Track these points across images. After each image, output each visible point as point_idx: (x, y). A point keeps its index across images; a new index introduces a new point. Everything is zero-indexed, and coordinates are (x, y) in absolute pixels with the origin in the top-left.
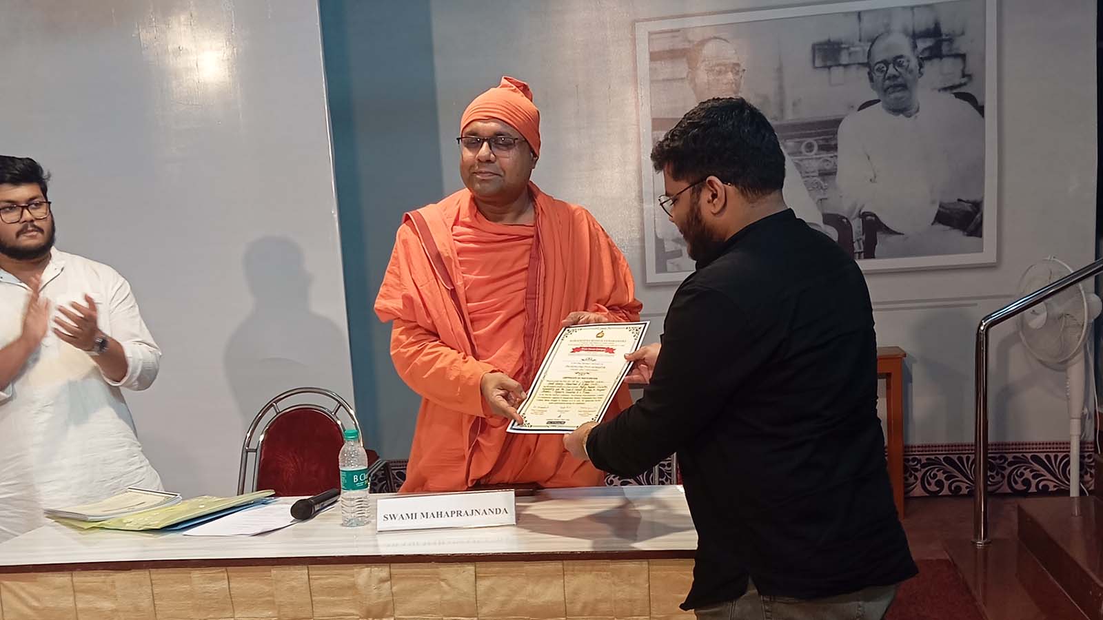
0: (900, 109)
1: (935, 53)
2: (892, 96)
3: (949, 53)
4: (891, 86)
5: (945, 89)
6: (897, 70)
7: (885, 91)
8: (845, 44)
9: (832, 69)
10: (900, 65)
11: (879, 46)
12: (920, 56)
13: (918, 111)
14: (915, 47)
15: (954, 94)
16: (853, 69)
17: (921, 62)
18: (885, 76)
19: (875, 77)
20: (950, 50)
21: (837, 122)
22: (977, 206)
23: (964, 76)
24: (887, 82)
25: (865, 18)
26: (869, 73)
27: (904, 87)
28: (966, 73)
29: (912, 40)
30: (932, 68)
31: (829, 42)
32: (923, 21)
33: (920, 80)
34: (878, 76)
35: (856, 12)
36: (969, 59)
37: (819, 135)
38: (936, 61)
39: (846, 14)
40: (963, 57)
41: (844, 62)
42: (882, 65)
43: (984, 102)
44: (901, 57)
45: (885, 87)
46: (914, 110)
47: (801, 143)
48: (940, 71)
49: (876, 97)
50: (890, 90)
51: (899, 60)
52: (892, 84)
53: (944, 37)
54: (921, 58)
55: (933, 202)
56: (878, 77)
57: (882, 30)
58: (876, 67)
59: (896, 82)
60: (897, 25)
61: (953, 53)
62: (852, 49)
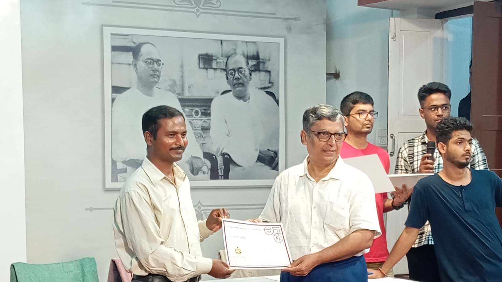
0: (241, 97)
1: (257, 69)
2: (237, 89)
3: (263, 70)
4: (236, 84)
5: (261, 88)
6: (239, 75)
7: (234, 86)
8: (215, 56)
9: (208, 70)
10: (241, 73)
11: (231, 61)
12: (250, 69)
13: (249, 99)
14: (248, 64)
16: (219, 71)
17: (251, 72)
18: (234, 77)
19: (229, 77)
20: (264, 68)
22: (276, 153)
23: (270, 83)
24: (235, 81)
25: (224, 44)
26: (226, 75)
27: (243, 85)
28: (271, 81)
29: (246, 60)
30: (255, 75)
31: (206, 55)
32: (252, 51)
33: (250, 82)
34: (230, 77)
35: (219, 40)
36: (272, 73)
37: (202, 106)
38: (257, 73)
39: (215, 40)
40: (269, 72)
41: (214, 67)
42: (232, 71)
43: (279, 98)
44: (241, 68)
45: (234, 84)
46: (247, 98)
47: (192, 110)
48: (258, 79)
49: (230, 89)
50: (236, 85)
51: (240, 70)
52: (237, 82)
53: (261, 61)
54: (251, 70)
55: (256, 150)
58: (230, 72)
59: (239, 82)
60: (239, 51)
62: (218, 60)
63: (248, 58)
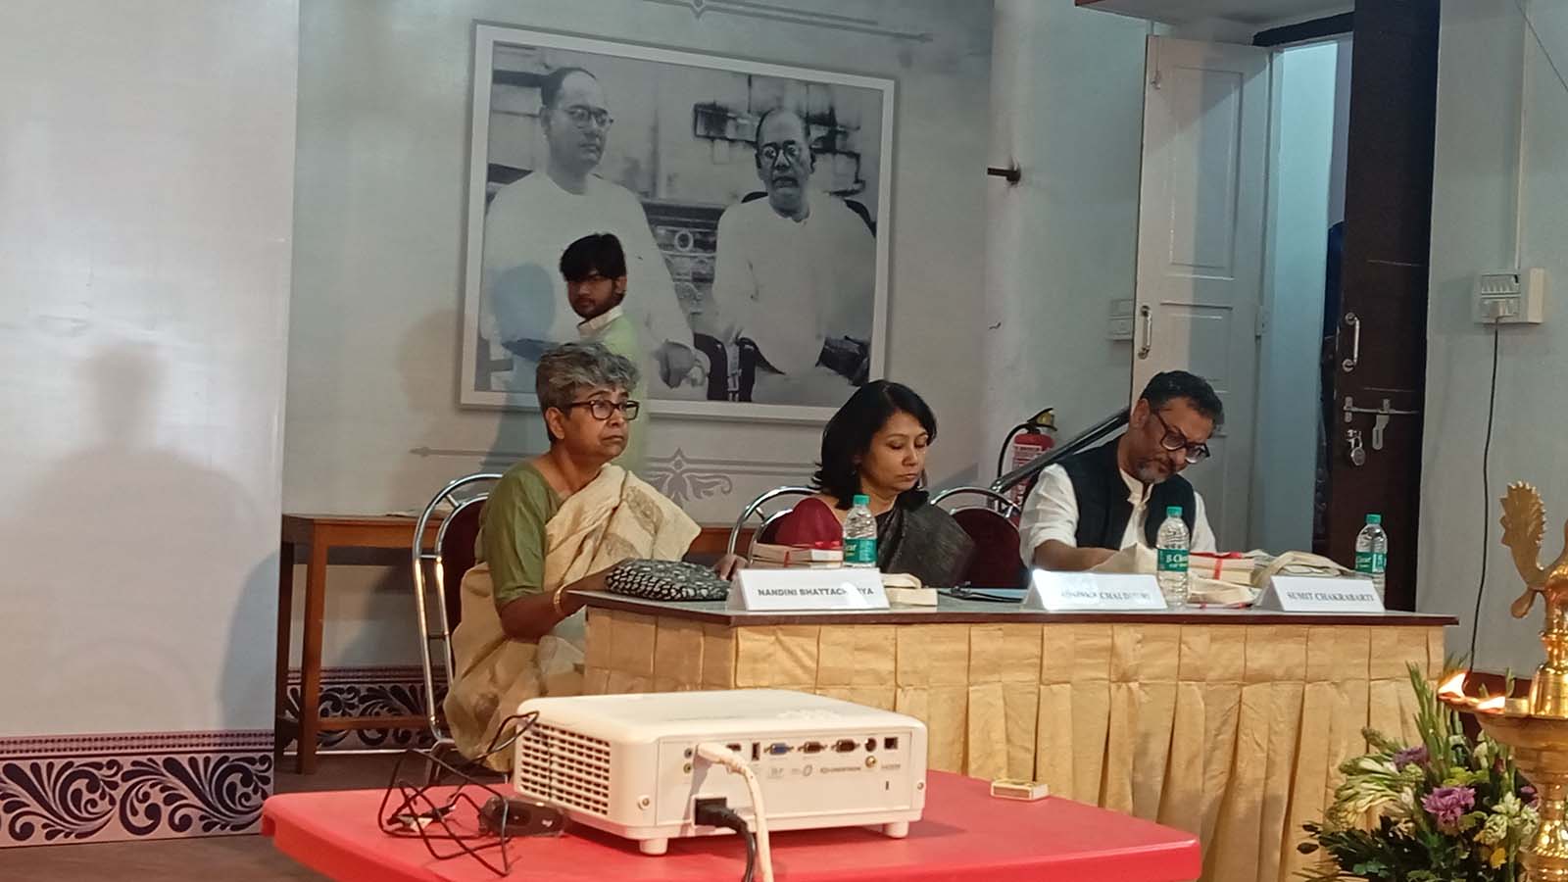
0: (789, 210)
1: (827, 146)
2: (781, 191)
3: (842, 150)
4: (779, 179)
5: (838, 194)
6: (788, 159)
7: (774, 182)
8: (732, 111)
9: (716, 141)
10: (791, 154)
11: (769, 125)
12: (813, 146)
13: (807, 216)
14: (808, 134)
15: (847, 202)
16: (740, 146)
17: (814, 153)
18: (774, 164)
19: (763, 164)
20: (844, 146)
21: (716, 214)
22: (865, 348)
23: (857, 181)
24: (776, 172)
25: (756, 83)
26: (757, 156)
27: (794, 182)
28: (860, 178)
29: (805, 125)
30: (824, 162)
31: (713, 106)
32: (818, 104)
33: (811, 176)
34: (766, 161)
35: (745, 74)
36: (863, 160)
37: (696, 226)
38: (829, 156)
39: (736, 74)
40: (857, 157)
41: (729, 137)
42: (772, 149)
43: (876, 218)
44: (793, 143)
45: (774, 178)
46: (802, 214)
47: (674, 232)
48: (830, 170)
49: (763, 189)
50: (779, 183)
51: (790, 146)
52: (781, 175)
53: (839, 128)
55: (819, 337)
56: (768, 163)
57: (773, 104)
58: (766, 149)
59: (785, 174)
60: (790, 102)
61: (846, 151)
62: (740, 121)
63: (809, 120)
